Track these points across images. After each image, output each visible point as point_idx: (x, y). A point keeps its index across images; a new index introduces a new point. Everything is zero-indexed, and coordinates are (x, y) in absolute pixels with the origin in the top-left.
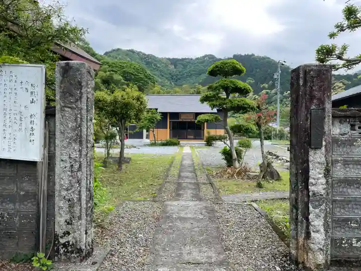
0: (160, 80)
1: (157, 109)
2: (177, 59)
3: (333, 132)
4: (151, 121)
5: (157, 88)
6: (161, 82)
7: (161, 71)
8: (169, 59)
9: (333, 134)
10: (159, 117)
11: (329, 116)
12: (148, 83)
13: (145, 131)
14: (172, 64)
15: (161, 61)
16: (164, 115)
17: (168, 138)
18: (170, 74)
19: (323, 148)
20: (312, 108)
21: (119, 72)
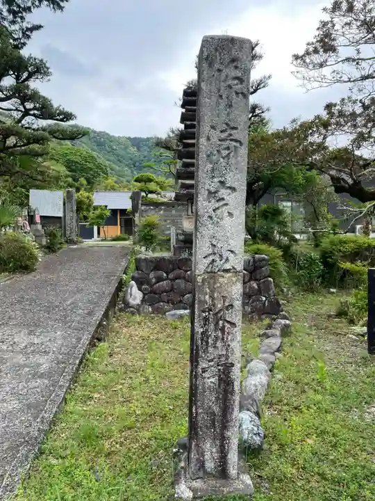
0: (118, 168)
1: (106, 206)
2: (141, 138)
4: (100, 217)
5: (111, 181)
6: (119, 171)
7: (118, 156)
8: (129, 138)
10: (108, 214)
12: (99, 175)
13: (95, 228)
14: (133, 145)
15: (117, 141)
16: (114, 212)
17: (119, 234)
18: (131, 159)
21: (61, 161)
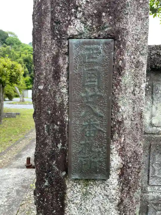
3: (152, 116)
9: (152, 125)
11: (138, 64)
19: (114, 179)
20: (71, 31)
